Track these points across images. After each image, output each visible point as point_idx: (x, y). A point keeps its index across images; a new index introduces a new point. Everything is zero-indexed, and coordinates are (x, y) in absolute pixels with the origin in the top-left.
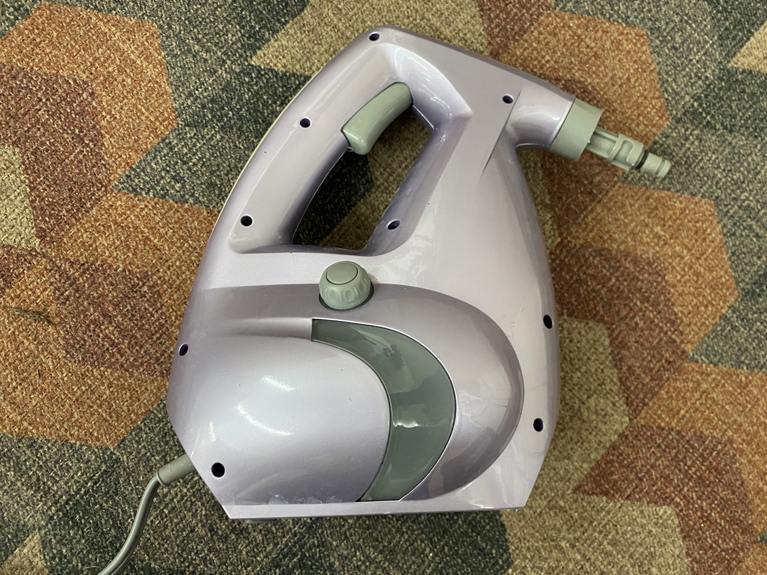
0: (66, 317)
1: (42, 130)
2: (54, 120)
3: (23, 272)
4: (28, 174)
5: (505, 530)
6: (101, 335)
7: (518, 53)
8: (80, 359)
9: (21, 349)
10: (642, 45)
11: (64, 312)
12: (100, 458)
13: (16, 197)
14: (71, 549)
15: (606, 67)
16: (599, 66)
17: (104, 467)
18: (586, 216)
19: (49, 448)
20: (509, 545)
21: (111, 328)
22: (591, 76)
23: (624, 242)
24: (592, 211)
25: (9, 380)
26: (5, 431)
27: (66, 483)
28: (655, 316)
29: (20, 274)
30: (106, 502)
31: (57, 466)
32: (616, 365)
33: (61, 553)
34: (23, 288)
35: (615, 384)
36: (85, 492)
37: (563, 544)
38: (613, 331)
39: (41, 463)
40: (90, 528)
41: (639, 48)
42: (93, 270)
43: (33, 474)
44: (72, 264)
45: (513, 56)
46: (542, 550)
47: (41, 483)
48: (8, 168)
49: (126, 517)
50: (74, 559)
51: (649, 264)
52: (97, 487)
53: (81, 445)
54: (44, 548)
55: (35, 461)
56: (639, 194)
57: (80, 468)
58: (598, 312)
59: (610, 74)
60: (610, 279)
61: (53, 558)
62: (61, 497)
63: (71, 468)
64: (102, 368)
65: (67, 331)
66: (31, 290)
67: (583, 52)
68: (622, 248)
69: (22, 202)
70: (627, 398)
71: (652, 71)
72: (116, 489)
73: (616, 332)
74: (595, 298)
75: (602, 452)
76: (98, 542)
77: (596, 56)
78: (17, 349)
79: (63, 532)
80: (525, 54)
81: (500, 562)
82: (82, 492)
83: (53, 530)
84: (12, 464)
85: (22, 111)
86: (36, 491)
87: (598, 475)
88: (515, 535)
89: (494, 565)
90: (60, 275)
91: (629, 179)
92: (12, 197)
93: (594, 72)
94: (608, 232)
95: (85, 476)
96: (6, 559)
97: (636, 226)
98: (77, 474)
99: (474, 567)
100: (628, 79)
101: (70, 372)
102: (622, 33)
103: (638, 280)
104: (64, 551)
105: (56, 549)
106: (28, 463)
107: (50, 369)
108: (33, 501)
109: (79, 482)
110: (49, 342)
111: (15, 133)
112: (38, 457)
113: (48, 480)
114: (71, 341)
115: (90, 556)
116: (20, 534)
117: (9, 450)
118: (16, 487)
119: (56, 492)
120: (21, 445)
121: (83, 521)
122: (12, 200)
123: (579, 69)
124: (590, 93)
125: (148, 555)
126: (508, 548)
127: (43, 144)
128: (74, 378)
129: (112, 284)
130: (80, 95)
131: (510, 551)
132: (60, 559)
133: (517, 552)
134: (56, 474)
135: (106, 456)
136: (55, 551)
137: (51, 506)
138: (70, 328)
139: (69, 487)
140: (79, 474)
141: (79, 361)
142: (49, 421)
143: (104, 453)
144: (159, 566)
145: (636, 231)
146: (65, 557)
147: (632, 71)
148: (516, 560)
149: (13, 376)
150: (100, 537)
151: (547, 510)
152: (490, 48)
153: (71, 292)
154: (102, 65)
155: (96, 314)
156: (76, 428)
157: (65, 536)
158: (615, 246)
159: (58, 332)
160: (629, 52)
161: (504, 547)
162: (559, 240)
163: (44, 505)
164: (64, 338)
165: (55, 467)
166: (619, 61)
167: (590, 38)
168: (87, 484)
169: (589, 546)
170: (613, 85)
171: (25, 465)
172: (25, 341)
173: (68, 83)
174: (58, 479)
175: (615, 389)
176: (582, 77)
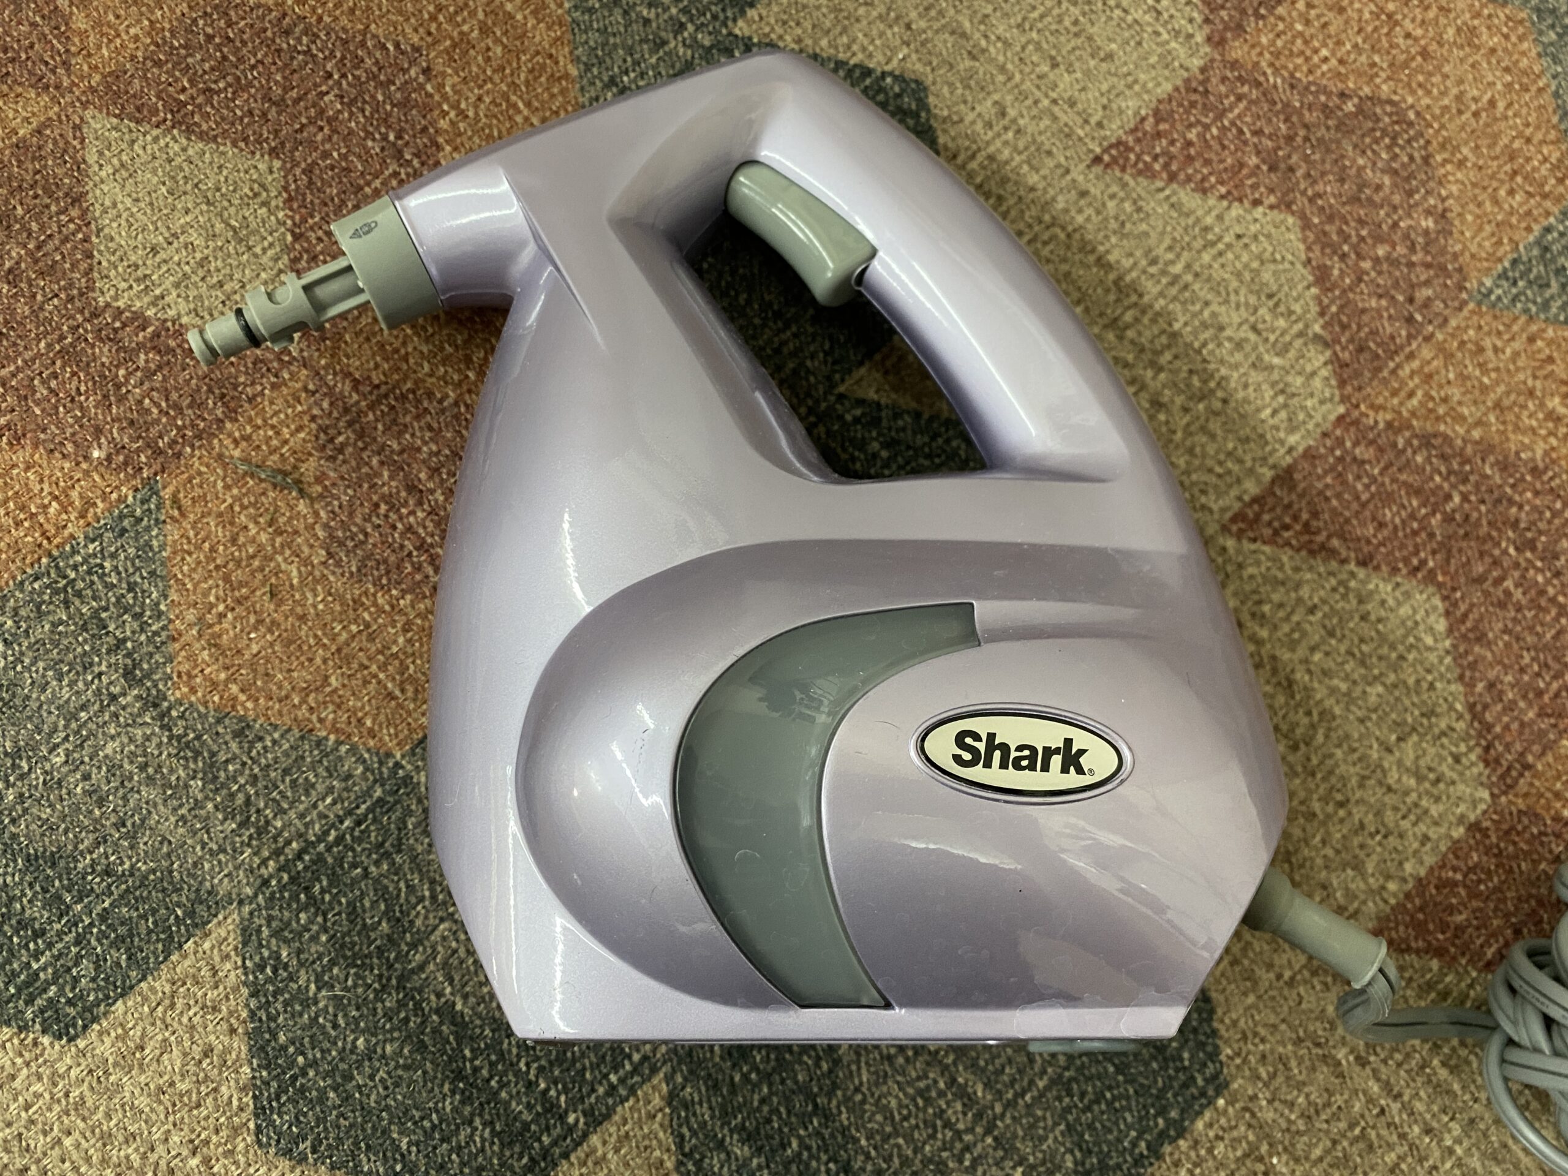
0: (334, 485)
1: (326, 130)
2: (351, 114)
3: (262, 393)
4: (291, 209)
5: (1212, 1011)
6: (399, 526)
7: (1264, 40)
8: (354, 569)
9: (242, 540)
10: (1521, 39)
11: (332, 474)
12: (373, 773)
13: (264, 250)
14: (299, 952)
15: (1446, 77)
16: (1430, 74)
17: (378, 793)
18: (1399, 366)
19: (274, 742)
20: (1219, 1042)
21: (420, 514)
22: (1413, 92)
23: (1479, 423)
24: (1411, 356)
25: (212, 599)
26: (193, 699)
27: (302, 816)
28: (1548, 582)
29: (255, 396)
30: (377, 863)
31: (288, 779)
32: (1461, 677)
33: (278, 957)
34: (259, 422)
35: (1460, 717)
36: (337, 838)
37: (1341, 1054)
38: (1455, 604)
39: (256, 770)
40: (339, 914)
41: (1514, 45)
42: (396, 399)
43: (239, 790)
44: (356, 384)
45: (1253, 46)
46: (1293, 1063)
47: (253, 810)
48: (256, 195)
49: (413, 900)
50: (303, 972)
51: (1535, 471)
52: (362, 832)
53: (339, 743)
54: (245, 944)
55: (244, 764)
56: (1515, 328)
57: (330, 790)
58: (1423, 562)
59: (1455, 91)
60: (1448, 497)
61: (261, 967)
62: (288, 843)
63: (313, 786)
64: (394, 592)
65: (333, 512)
66: (273, 427)
67: (1398, 46)
68: (1476, 434)
69: (276, 260)
70: (1487, 749)
71: (1540, 90)
72: (399, 839)
73: (1463, 607)
74: (1415, 533)
75: (1430, 860)
76: (354, 944)
77: (1425, 54)
78: (234, 540)
79: (286, 914)
80: (1279, 43)
81: (1200, 1082)
82: (331, 838)
83: (267, 909)
84: (200, 764)
85: (294, 94)
86: (241, 825)
87: (1421, 909)
88: (1235, 1023)
89: (1185, 1086)
90: (331, 404)
91: (1493, 297)
92: (258, 250)
93: (1420, 85)
94: (1445, 400)
95: (339, 806)
96: (165, 959)
97: (1508, 393)
98: (323, 799)
99: (1142, 1085)
100: (1492, 103)
101: (330, 594)
102: (1477, 15)
103: (1511, 502)
104: (284, 954)
105: (268, 948)
106: (231, 768)
107: (292, 586)
108: (233, 843)
109: (326, 817)
110: (296, 532)
111: (276, 132)
112: (251, 758)
113: (266, 806)
114: (340, 534)
115: (335, 971)
116: (201, 910)
117: (198, 737)
118: (203, 812)
119: (279, 834)
120: (221, 730)
121: (327, 897)
122: (256, 256)
123: (1389, 78)
124: (1411, 124)
125: (451, 983)
126: (1217, 1052)
127: (326, 155)
128: (338, 608)
129: (430, 428)
130: (405, 71)
131: (1223, 1058)
132: (275, 970)
133: (1238, 1061)
134: (284, 797)
135: (385, 770)
136: (266, 953)
137: (268, 859)
138: (340, 507)
139: (306, 825)
140: (329, 800)
141: (352, 573)
142: (280, 688)
143: (381, 763)
144: (473, 1009)
145: (1506, 402)
146: (286, 967)
147: (1499, 87)
148: (1234, 1078)
149: (221, 593)
150: (359, 934)
151: (1306, 973)
152: (1207, 29)
153: (348, 438)
154: (451, 19)
155: (393, 484)
156: (331, 708)
157: (289, 924)
158: (1461, 430)
159: (316, 514)
160: (1493, 51)
161: (1209, 1049)
162: (1341, 410)
163: (255, 854)
164: (326, 526)
165: (283, 781)
166: (1473, 66)
167: (1413, 20)
168: (342, 822)
169: (1399, 1065)
170: (1460, 112)
171: (226, 770)
172: (251, 526)
173: (384, 47)
174: (286, 806)
175: (1460, 726)
176: (1395, 92)
